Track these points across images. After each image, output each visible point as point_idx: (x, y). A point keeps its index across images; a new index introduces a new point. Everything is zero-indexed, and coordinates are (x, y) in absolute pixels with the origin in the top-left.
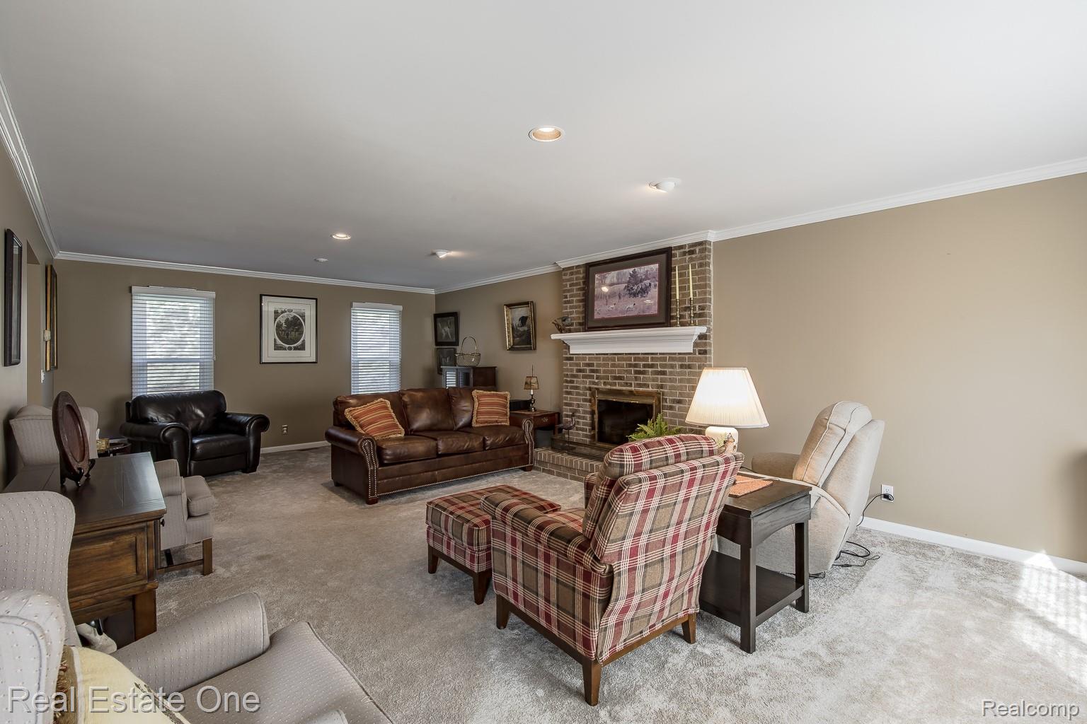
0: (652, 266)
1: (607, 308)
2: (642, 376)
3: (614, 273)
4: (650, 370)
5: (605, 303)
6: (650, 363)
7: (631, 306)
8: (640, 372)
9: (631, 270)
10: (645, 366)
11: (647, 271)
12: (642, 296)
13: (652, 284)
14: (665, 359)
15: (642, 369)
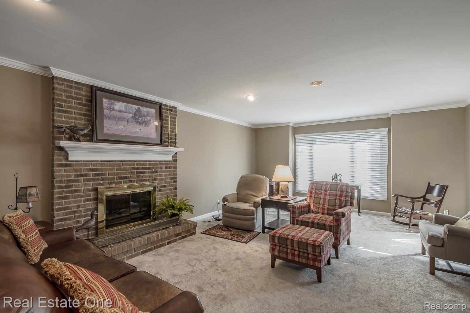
0: (151, 110)
1: (117, 127)
2: (142, 175)
3: (123, 104)
4: (148, 170)
5: (115, 123)
6: (148, 166)
7: (138, 130)
8: (141, 173)
9: (137, 107)
10: (145, 168)
11: (148, 111)
12: (145, 126)
13: (152, 120)
14: (156, 164)
15: (142, 171)
